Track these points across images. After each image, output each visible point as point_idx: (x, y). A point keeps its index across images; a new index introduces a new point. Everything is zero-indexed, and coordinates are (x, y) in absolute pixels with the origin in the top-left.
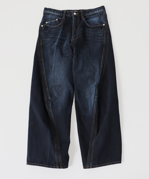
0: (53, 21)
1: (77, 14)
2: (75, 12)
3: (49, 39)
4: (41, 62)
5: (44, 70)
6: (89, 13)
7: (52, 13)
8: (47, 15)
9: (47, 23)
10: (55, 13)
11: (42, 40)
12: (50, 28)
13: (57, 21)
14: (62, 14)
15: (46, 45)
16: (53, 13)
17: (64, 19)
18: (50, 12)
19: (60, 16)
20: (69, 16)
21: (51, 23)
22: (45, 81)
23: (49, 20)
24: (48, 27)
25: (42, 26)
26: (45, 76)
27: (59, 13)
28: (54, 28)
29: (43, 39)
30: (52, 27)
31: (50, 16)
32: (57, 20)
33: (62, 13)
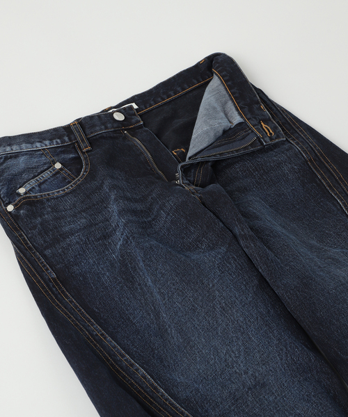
0: (46, 175)
2: (114, 113)
3: (74, 239)
4: (100, 341)
5: (132, 365)
7: (25, 147)
8: (10, 162)
9: (22, 191)
10: (38, 144)
11: (44, 256)
12: (48, 200)
13: (61, 169)
14: (66, 139)
15: (76, 268)
16: (29, 145)
17: (87, 152)
18: (16, 149)
19: (65, 149)
21: (39, 185)
22: (172, 404)
23: (25, 176)
24: (41, 202)
25: (10, 208)
26: (155, 388)
27: (51, 140)
28: (67, 194)
29: (48, 252)
30: (56, 193)
31: (21, 163)
32: (58, 166)
33: (64, 135)
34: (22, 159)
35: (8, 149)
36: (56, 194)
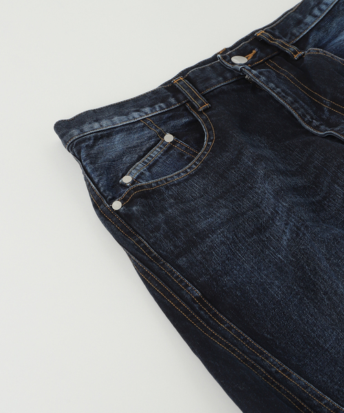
0: (155, 153)
1: (251, 56)
2: (231, 55)
3: (216, 238)
6: (299, 22)
8: (101, 144)
9: (127, 179)
10: (136, 115)
11: (178, 268)
12: (167, 188)
13: (173, 142)
14: (172, 100)
15: (226, 279)
16: (124, 118)
17: (206, 110)
19: (173, 115)
20: (218, 84)
21: (149, 169)
23: (127, 159)
24: (158, 192)
25: (117, 205)
27: (152, 106)
28: (191, 176)
29: (182, 261)
30: (175, 176)
31: (118, 144)
32: (169, 138)
33: (168, 97)
34: (118, 138)
35: (96, 125)
36: (176, 178)
